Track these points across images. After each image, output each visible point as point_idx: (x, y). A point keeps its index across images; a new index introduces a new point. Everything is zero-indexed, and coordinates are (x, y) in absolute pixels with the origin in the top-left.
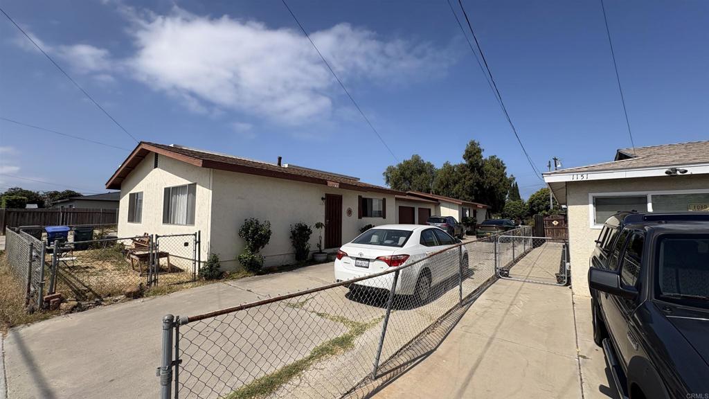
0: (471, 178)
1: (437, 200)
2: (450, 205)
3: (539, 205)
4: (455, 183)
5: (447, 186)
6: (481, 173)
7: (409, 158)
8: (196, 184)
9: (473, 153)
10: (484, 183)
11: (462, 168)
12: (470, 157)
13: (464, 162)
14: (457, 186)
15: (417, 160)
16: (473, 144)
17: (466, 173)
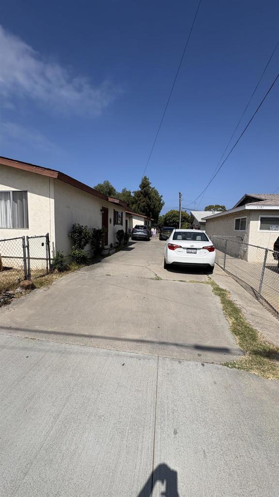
0: (144, 201)
1: (131, 214)
2: (139, 218)
3: (169, 220)
4: (133, 203)
5: (128, 205)
6: (150, 199)
7: (102, 183)
8: (26, 192)
9: (145, 185)
10: (151, 205)
11: (138, 194)
12: (144, 187)
13: (140, 189)
14: (134, 206)
15: (107, 184)
16: (145, 178)
17: (141, 197)
